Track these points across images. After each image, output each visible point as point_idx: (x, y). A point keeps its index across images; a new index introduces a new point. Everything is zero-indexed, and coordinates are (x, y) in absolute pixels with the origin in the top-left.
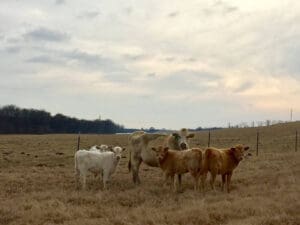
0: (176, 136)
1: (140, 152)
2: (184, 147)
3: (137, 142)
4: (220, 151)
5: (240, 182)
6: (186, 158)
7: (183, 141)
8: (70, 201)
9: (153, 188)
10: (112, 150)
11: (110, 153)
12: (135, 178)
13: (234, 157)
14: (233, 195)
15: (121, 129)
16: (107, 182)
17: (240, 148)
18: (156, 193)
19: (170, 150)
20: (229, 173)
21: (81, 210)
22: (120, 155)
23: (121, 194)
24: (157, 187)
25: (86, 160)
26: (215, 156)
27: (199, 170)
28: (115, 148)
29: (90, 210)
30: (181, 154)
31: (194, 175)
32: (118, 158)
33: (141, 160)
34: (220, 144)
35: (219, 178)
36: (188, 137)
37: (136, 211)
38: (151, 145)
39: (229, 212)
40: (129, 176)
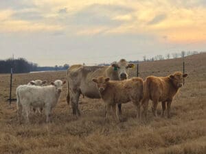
0: (115, 66)
1: (78, 84)
2: (124, 77)
4: (160, 79)
5: (177, 108)
6: (127, 87)
7: (122, 71)
8: (19, 134)
9: (95, 118)
10: (53, 84)
11: (51, 86)
16: (49, 116)
17: (178, 76)
18: (100, 123)
19: (110, 81)
21: (34, 140)
22: (61, 88)
23: (67, 125)
24: (100, 118)
25: (28, 94)
26: (156, 84)
27: (141, 98)
28: (56, 82)
29: (45, 141)
30: (121, 84)
31: (137, 104)
32: (60, 91)
33: (80, 92)
35: (160, 104)
36: (127, 68)
37: (90, 138)
39: (180, 134)
40: (68, 109)
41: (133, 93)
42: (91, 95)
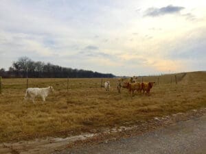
0: (132, 78)
2: (134, 82)
3: (119, 81)
4: (146, 83)
7: (134, 80)
8: (99, 98)
12: (119, 92)
13: (150, 85)
14: (150, 97)
15: (115, 77)
18: (126, 96)
20: (149, 90)
21: (102, 101)
23: (115, 96)
29: (105, 101)
30: (133, 84)
31: (138, 91)
34: (146, 81)
37: (120, 101)
38: (124, 81)
39: (149, 103)
40: (117, 91)
41: (137, 87)
42: (124, 87)
